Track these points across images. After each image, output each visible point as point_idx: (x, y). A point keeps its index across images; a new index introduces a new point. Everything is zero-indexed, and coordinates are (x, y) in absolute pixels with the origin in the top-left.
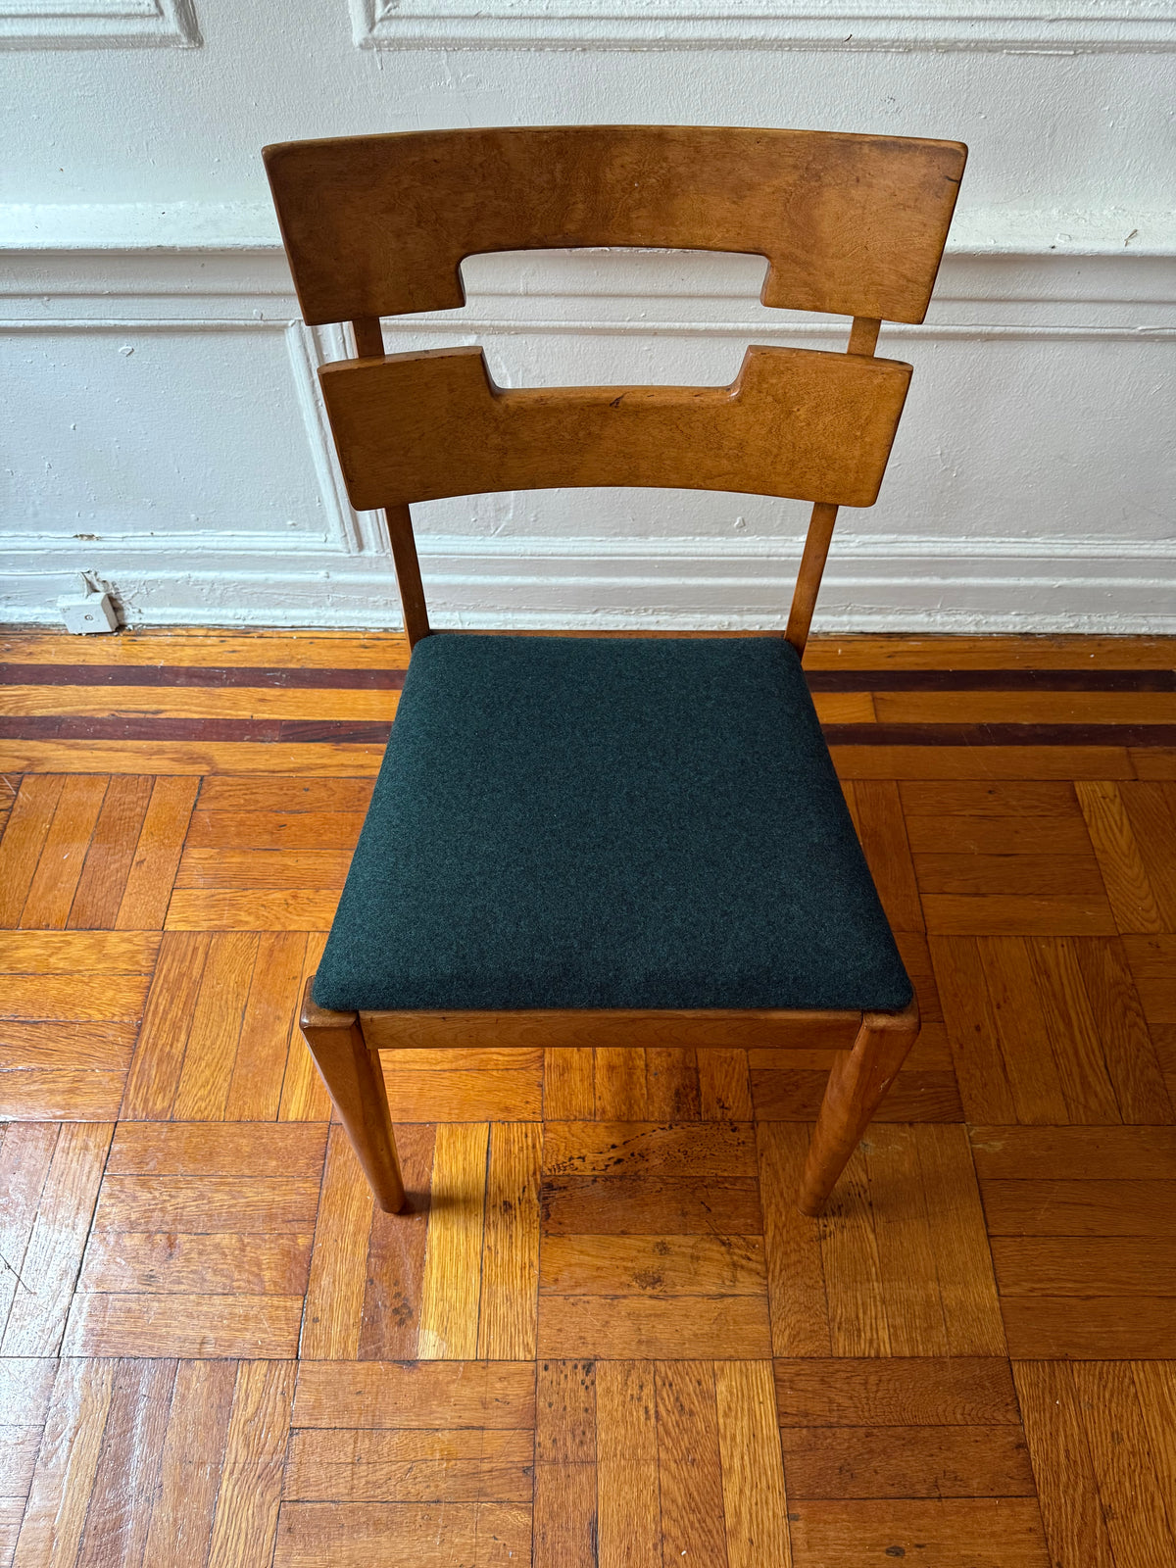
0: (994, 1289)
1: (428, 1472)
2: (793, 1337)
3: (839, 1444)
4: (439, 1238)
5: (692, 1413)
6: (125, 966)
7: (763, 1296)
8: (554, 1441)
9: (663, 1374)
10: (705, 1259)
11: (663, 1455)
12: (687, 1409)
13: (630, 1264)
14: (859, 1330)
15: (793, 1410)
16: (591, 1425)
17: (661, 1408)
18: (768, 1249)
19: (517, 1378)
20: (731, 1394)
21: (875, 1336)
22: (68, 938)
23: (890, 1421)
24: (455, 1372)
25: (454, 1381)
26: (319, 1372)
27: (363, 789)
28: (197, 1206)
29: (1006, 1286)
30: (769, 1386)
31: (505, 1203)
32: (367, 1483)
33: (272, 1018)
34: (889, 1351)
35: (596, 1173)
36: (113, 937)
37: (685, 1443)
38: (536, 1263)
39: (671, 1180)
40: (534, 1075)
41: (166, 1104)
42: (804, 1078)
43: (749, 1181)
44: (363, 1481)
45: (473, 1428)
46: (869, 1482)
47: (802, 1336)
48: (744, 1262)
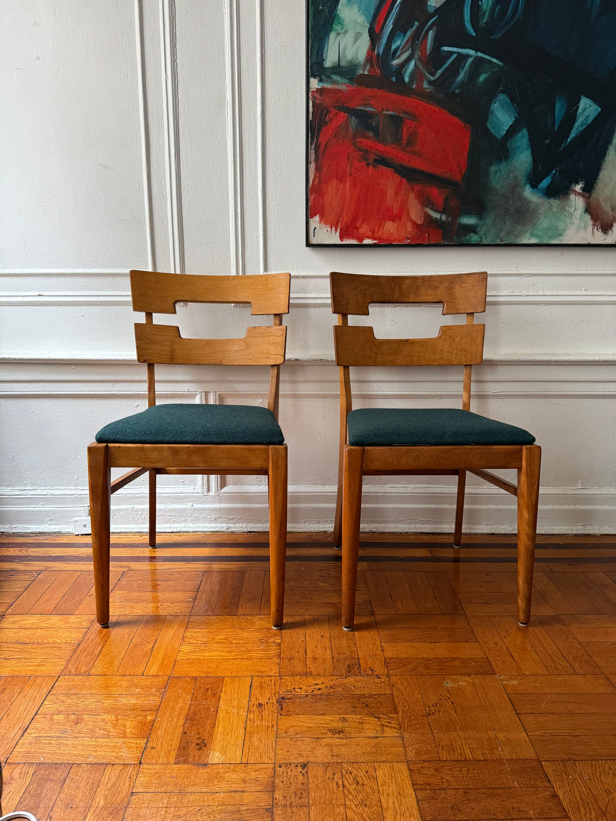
0: (524, 733)
1: (210, 811)
2: (417, 753)
3: (449, 796)
4: (223, 717)
5: (363, 785)
6: (76, 626)
7: (400, 737)
8: (285, 797)
9: (346, 768)
10: (367, 723)
11: (348, 802)
12: (360, 783)
13: (326, 726)
14: (454, 750)
15: (422, 783)
16: (307, 791)
17: (346, 783)
18: (400, 719)
19: (264, 770)
20: (385, 776)
21: (463, 752)
22: (51, 617)
23: (477, 786)
24: (229, 768)
25: (228, 772)
26: (152, 769)
27: (198, 574)
28: (96, 705)
29: (530, 732)
30: (406, 773)
31: (259, 704)
32: (174, 816)
33: (145, 642)
34: (471, 757)
35: (307, 693)
36: (72, 617)
37: (360, 797)
38: (275, 725)
39: (347, 696)
40: (276, 660)
41: (87, 669)
42: (412, 661)
43: (388, 695)
44: (171, 815)
45: (237, 791)
46: (469, 813)
47: (422, 752)
48: (387, 724)
